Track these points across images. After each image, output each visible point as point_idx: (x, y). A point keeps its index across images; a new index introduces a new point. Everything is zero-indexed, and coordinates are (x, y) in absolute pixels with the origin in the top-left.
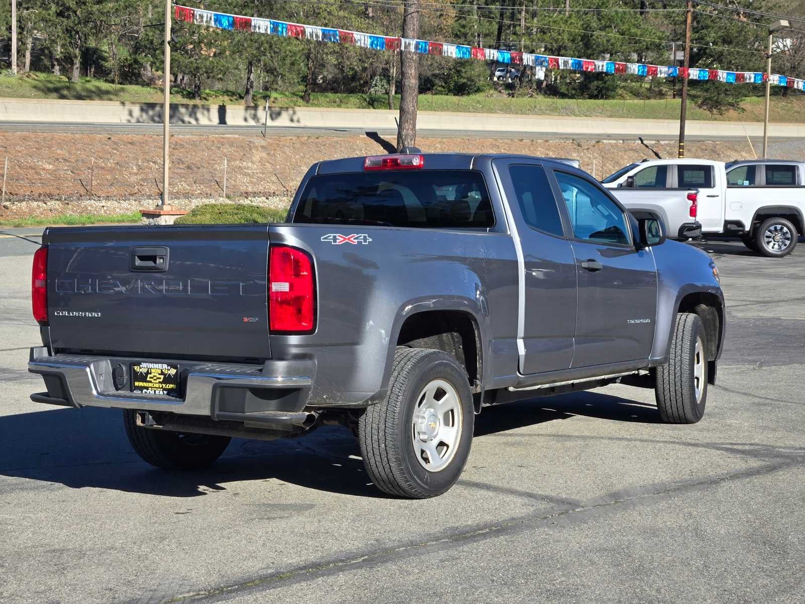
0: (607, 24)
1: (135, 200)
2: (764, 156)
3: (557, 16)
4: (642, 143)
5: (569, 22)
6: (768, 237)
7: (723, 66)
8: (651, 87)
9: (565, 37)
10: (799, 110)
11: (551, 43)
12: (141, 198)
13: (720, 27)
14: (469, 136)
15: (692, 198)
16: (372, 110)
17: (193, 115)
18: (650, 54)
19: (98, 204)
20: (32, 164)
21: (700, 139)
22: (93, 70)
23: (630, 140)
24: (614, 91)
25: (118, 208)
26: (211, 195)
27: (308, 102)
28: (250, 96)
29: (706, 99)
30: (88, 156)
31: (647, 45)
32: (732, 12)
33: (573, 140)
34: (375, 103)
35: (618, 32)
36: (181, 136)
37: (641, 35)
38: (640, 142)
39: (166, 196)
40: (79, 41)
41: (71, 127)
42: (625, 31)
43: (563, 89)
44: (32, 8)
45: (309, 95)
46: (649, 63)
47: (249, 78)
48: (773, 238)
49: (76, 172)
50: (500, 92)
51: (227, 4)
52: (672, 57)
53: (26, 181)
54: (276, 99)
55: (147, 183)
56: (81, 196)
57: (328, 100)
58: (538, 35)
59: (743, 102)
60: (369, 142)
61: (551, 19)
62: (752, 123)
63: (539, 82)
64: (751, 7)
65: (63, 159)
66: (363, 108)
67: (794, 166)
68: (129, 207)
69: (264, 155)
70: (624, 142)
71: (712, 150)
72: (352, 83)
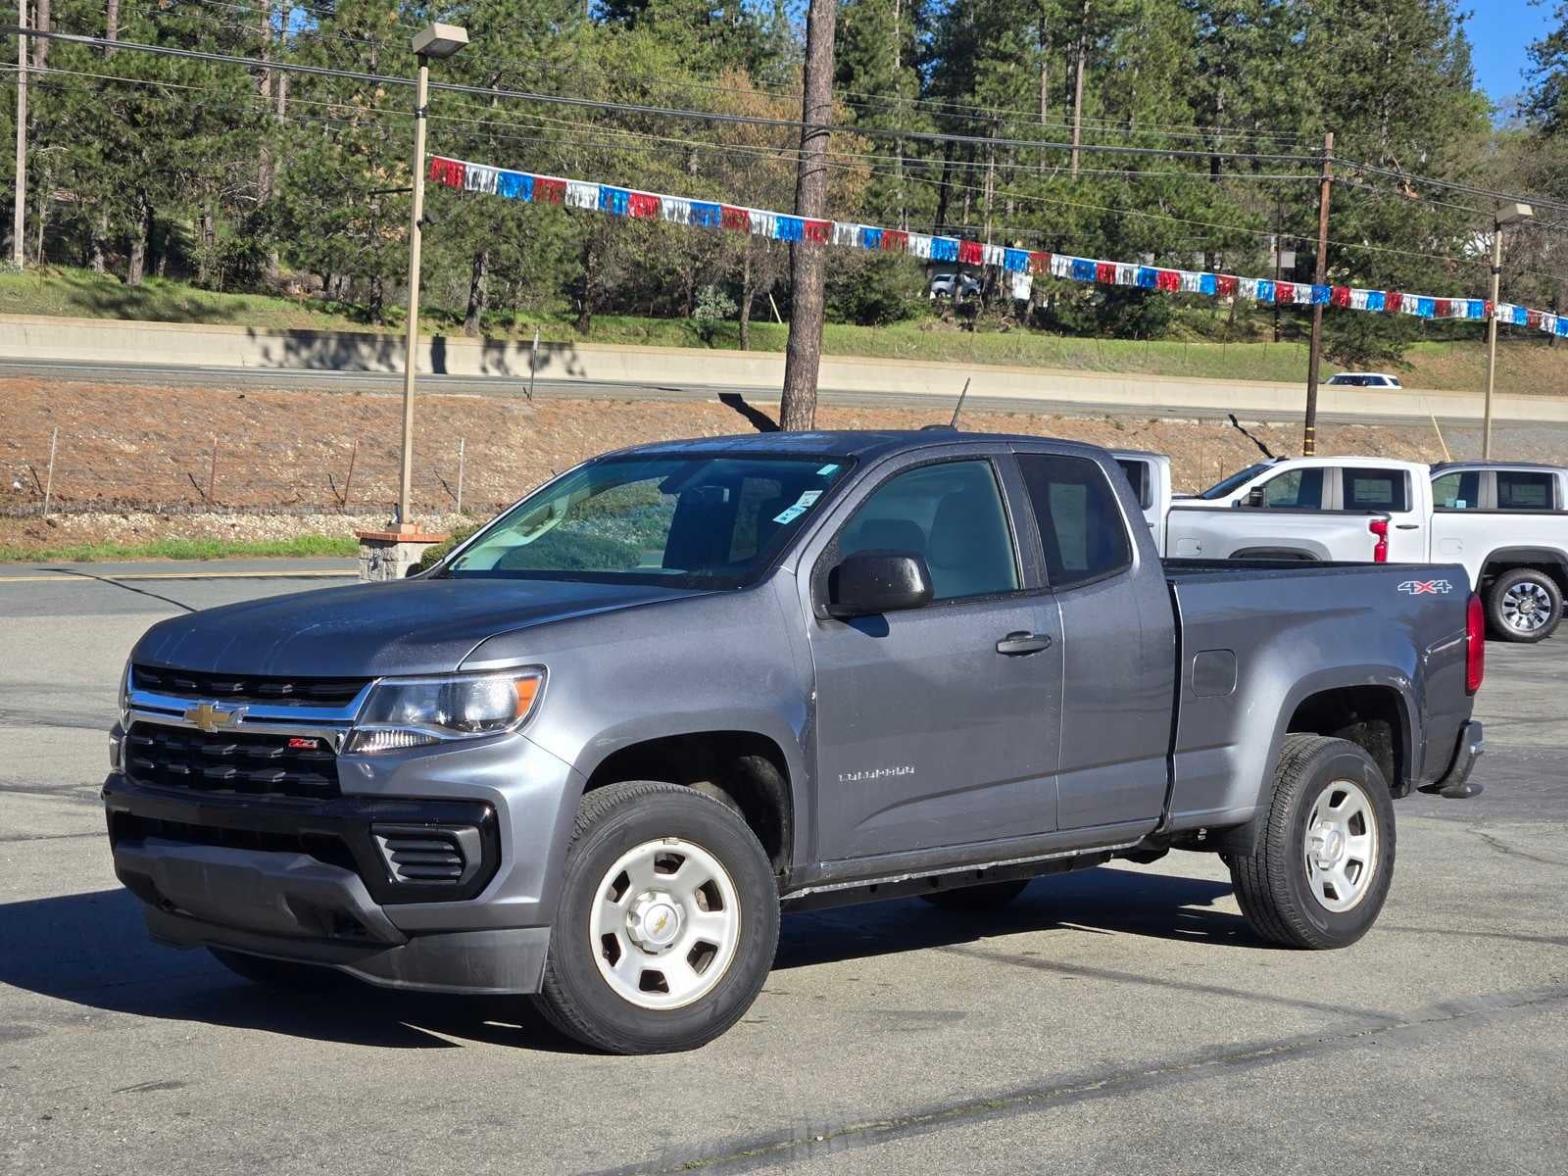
0: (1151, 198)
1: (293, 515)
2: (1484, 455)
3: (1055, 180)
4: (1236, 425)
5: (1078, 192)
6: (1508, 604)
7: (1373, 283)
8: (1231, 319)
9: (1071, 221)
10: (1514, 369)
11: (1045, 231)
12: (305, 510)
13: (1367, 208)
14: (912, 404)
15: (1379, 529)
16: (708, 350)
17: (384, 360)
18: (1230, 255)
19: (223, 520)
20: (99, 443)
21: (1341, 420)
22: (163, 263)
23: (1212, 419)
24: (1164, 325)
25: (260, 528)
26: (433, 508)
27: (584, 333)
28: (476, 321)
29: (1340, 344)
30: (202, 429)
31: (1225, 238)
32: (1389, 179)
33: (1107, 417)
34: (715, 339)
35: (1170, 212)
36: (374, 395)
37: (1215, 220)
38: (1231, 423)
39: (406, 508)
40: (144, 208)
41: (166, 373)
42: (1185, 212)
43: (1067, 319)
44: (56, 142)
45: (588, 319)
46: (1228, 272)
47: (474, 286)
48: (1519, 607)
49: (181, 458)
50: (946, 320)
51: (436, 144)
52: (1273, 263)
53: (90, 475)
54: (525, 326)
55: (315, 482)
56: (192, 504)
57: (624, 330)
58: (1020, 215)
59: (1410, 351)
60: (725, 413)
61: (1043, 185)
62: (1426, 392)
63: (1021, 305)
64: (1425, 172)
65: (156, 433)
66: (692, 345)
67: (1550, 475)
68: (282, 527)
69: (530, 433)
70: (1200, 422)
71: (1365, 442)
72: (656, 297)
